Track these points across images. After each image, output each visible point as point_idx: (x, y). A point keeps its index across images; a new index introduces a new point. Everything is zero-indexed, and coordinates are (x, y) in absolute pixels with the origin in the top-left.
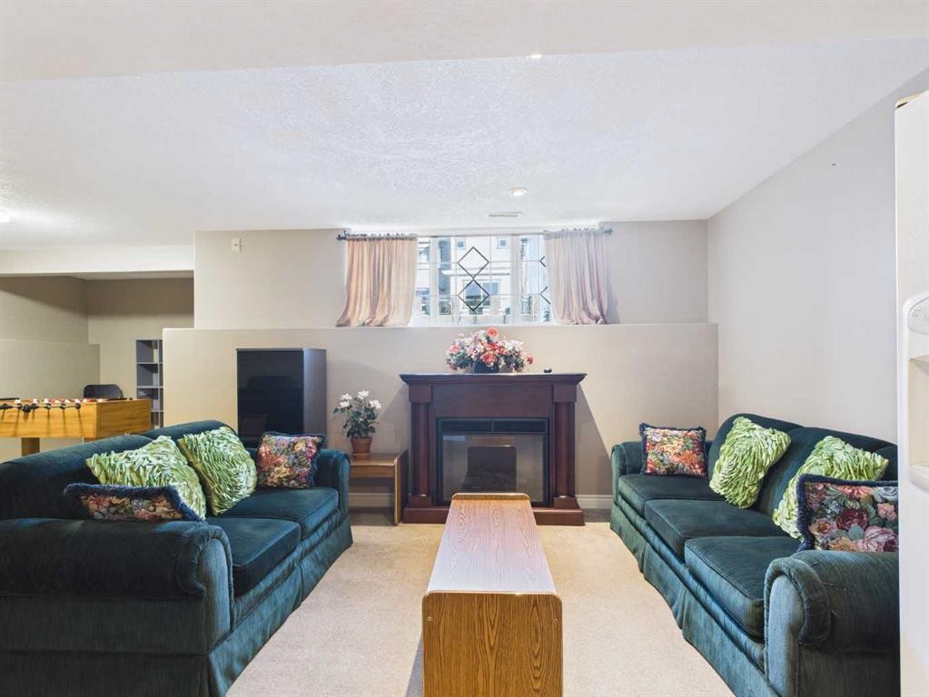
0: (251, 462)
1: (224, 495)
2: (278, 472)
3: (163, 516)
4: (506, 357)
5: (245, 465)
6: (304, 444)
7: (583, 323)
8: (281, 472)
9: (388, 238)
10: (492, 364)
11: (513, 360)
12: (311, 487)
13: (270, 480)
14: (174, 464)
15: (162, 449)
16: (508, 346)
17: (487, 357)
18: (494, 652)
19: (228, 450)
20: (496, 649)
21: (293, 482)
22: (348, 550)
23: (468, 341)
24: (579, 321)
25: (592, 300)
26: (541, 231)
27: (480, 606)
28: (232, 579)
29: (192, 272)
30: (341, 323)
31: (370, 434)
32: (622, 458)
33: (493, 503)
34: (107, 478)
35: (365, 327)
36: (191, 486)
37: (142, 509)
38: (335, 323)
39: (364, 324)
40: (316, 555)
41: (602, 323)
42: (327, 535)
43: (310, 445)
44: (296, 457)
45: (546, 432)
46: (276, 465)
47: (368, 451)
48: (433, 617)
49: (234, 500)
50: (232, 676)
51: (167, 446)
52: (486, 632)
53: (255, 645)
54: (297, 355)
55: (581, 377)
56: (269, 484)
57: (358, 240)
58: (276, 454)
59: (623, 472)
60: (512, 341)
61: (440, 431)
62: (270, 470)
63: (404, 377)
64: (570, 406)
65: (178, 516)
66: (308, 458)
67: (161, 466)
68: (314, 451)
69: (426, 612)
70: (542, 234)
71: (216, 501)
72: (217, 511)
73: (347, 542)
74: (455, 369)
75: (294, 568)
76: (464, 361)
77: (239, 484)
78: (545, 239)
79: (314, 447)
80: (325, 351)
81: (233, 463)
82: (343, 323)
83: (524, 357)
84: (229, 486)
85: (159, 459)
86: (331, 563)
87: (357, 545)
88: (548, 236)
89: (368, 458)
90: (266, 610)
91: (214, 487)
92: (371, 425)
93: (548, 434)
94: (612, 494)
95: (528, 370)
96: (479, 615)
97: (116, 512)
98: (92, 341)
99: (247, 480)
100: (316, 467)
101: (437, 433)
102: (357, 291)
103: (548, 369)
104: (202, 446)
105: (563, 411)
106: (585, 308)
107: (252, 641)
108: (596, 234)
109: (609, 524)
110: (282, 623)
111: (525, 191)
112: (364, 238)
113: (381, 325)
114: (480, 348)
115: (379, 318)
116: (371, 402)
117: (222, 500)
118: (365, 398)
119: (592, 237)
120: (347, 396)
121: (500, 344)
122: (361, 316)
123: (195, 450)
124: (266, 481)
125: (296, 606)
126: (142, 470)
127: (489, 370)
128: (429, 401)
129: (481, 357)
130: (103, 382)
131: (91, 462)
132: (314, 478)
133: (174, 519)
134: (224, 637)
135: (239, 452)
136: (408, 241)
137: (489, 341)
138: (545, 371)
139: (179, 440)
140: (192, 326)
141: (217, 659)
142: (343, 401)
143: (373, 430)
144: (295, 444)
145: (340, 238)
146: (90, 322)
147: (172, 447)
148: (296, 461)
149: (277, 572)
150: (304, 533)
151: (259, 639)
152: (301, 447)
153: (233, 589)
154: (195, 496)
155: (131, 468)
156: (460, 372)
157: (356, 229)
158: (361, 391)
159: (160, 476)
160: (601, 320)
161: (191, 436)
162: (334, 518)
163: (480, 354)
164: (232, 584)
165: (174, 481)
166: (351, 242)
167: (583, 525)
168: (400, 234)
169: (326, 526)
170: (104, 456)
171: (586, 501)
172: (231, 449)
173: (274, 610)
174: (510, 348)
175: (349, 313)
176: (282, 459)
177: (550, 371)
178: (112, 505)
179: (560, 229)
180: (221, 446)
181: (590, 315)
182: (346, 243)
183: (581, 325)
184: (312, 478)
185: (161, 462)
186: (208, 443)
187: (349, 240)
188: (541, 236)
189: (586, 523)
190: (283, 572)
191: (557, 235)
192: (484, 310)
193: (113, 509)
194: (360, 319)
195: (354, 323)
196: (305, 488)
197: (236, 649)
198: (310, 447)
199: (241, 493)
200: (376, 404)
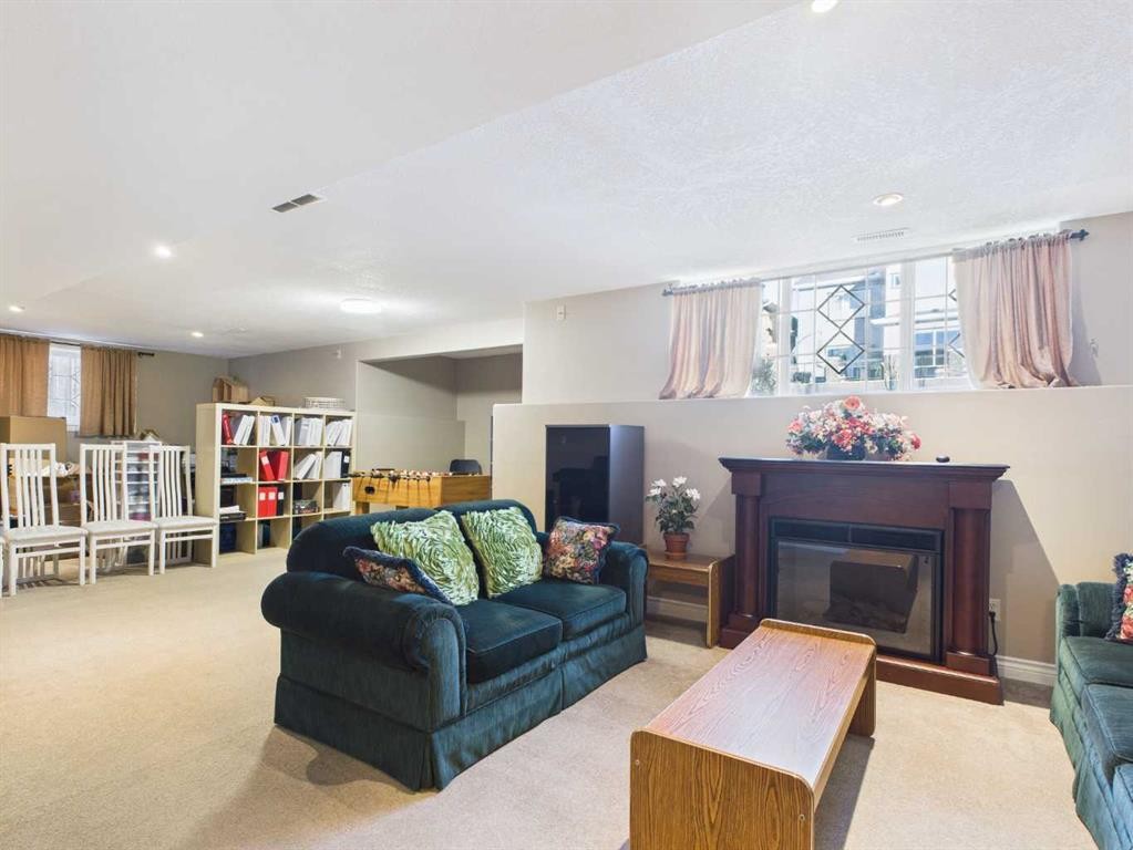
0: (538, 548)
1: (500, 578)
2: (564, 562)
3: (408, 587)
4: (873, 438)
5: (528, 550)
6: (594, 533)
7: (1023, 386)
8: (566, 562)
9: (723, 287)
10: (849, 448)
11: (888, 442)
12: (595, 584)
13: (555, 569)
14: (448, 540)
15: (441, 523)
16: (878, 422)
17: (841, 439)
18: (716, 833)
19: (511, 532)
20: (718, 826)
21: (576, 575)
22: (640, 665)
23: (814, 415)
24: (1018, 384)
25: (1041, 348)
26: (950, 250)
27: (699, 765)
28: (464, 663)
29: (521, 346)
30: (665, 394)
31: (686, 530)
32: (1072, 609)
33: (817, 640)
34: (384, 546)
35: (692, 400)
36: (462, 563)
37: (391, 578)
38: (658, 396)
39: (689, 397)
40: (587, 661)
41: (1058, 385)
42: (606, 642)
43: (600, 535)
44: (583, 548)
45: (938, 550)
46: (562, 554)
47: (684, 551)
48: (642, 761)
49: (511, 585)
50: (461, 766)
51: (447, 522)
52: (705, 800)
53: (491, 741)
54: (602, 432)
55: (1002, 470)
56: (553, 573)
57: (686, 293)
58: (564, 541)
59: (1072, 630)
60: (884, 415)
61: (773, 535)
62: (556, 558)
63: (726, 462)
64: (983, 515)
65: (420, 589)
66: (595, 550)
67: (433, 540)
68: (604, 543)
69: (635, 754)
70: (950, 254)
71: (490, 584)
72: (491, 593)
73: (640, 656)
74: (799, 453)
75: (551, 670)
76: (810, 443)
77: (518, 569)
78: (956, 261)
79: (605, 538)
80: (642, 428)
81: (515, 546)
82: (668, 395)
83: (904, 440)
84: (506, 570)
85: (434, 533)
86: (611, 675)
87: (653, 662)
88: (961, 256)
89: (685, 559)
90: (510, 708)
91: (489, 568)
92: (688, 519)
93: (942, 554)
94: (1054, 663)
95: (911, 458)
96: (697, 777)
97: (375, 578)
98: (459, 418)
99: (528, 566)
100: (603, 560)
101: (770, 538)
102: (683, 355)
103: (942, 457)
104: (484, 526)
105: (968, 522)
106: (1026, 361)
107: (489, 735)
108: (1052, 242)
109: (1048, 711)
110: (531, 726)
111: (900, 198)
112: (693, 290)
113: (711, 396)
114: (831, 425)
115: (709, 388)
116: (688, 491)
117: (497, 584)
118: (681, 485)
119: (1045, 248)
120: (662, 483)
121: (865, 419)
122: (688, 385)
123: (475, 528)
124: (552, 570)
125: (553, 712)
126: (415, 542)
127: (846, 456)
128: (758, 494)
129: (833, 438)
130: (466, 458)
131: (374, 529)
132: (600, 574)
133: (416, 592)
134: (451, 722)
135: (523, 535)
136: (747, 289)
137: (848, 416)
138: (938, 460)
139: (463, 517)
140: (520, 402)
141: (442, 744)
142: (654, 488)
143: (690, 525)
144: (584, 532)
145: (666, 294)
146: (459, 399)
147: (451, 523)
148: (582, 551)
149: (527, 669)
150: (567, 634)
151: (498, 736)
152: (589, 536)
153: (465, 674)
154: (464, 575)
155: (406, 540)
156: (808, 456)
157: (685, 280)
158: (677, 476)
159: (431, 550)
160: (1056, 380)
161: (475, 514)
162: (618, 623)
163: (831, 433)
164: (465, 668)
165: (444, 556)
166: (678, 297)
167: (1001, 703)
168: (737, 279)
169: (604, 631)
170: (385, 524)
171: (1014, 667)
172: (514, 532)
173: (520, 709)
174: (881, 426)
175: (675, 382)
176: (570, 548)
177: (947, 460)
178: (373, 570)
179: (984, 244)
180: (505, 527)
181: (1036, 374)
182: (672, 298)
183: (1019, 390)
184: (597, 573)
185: (435, 536)
186: (491, 522)
187: (676, 294)
188: (950, 259)
189: (1005, 702)
190: (536, 670)
191: (977, 253)
192: (937, 371)
193: (373, 574)
194: (686, 389)
195: (680, 395)
196: (589, 584)
197: (467, 737)
198: (600, 538)
199: (520, 578)
200: (694, 494)
